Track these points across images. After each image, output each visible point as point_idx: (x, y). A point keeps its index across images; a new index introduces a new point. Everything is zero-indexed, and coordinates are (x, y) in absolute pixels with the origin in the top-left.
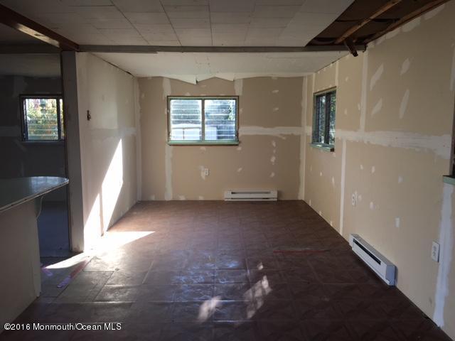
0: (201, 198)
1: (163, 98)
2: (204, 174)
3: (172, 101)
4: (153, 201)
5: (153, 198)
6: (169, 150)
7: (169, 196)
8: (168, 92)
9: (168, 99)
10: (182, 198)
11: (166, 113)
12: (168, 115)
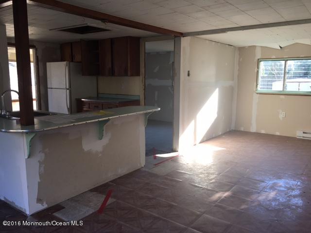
0: (278, 134)
1: (255, 61)
2: (281, 116)
3: (262, 62)
4: (242, 131)
5: (242, 129)
6: (256, 97)
7: (253, 129)
8: (259, 56)
9: (259, 61)
10: (263, 132)
11: (256, 71)
12: (258, 72)
